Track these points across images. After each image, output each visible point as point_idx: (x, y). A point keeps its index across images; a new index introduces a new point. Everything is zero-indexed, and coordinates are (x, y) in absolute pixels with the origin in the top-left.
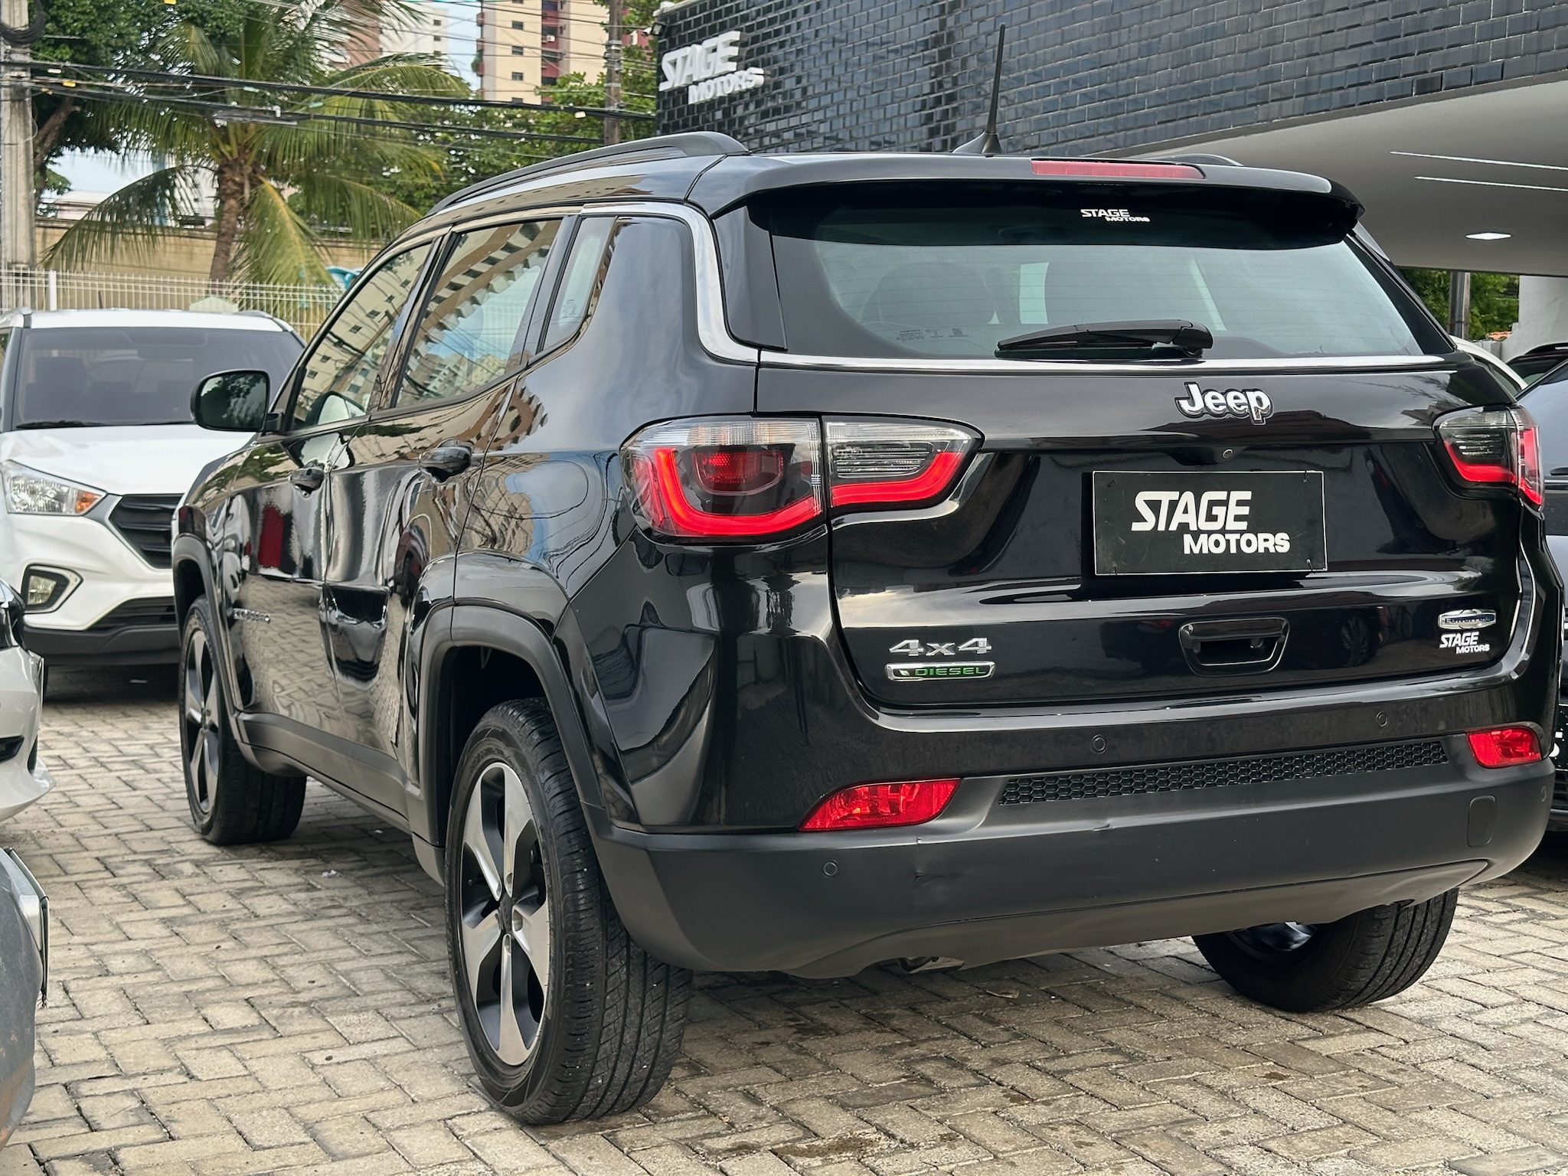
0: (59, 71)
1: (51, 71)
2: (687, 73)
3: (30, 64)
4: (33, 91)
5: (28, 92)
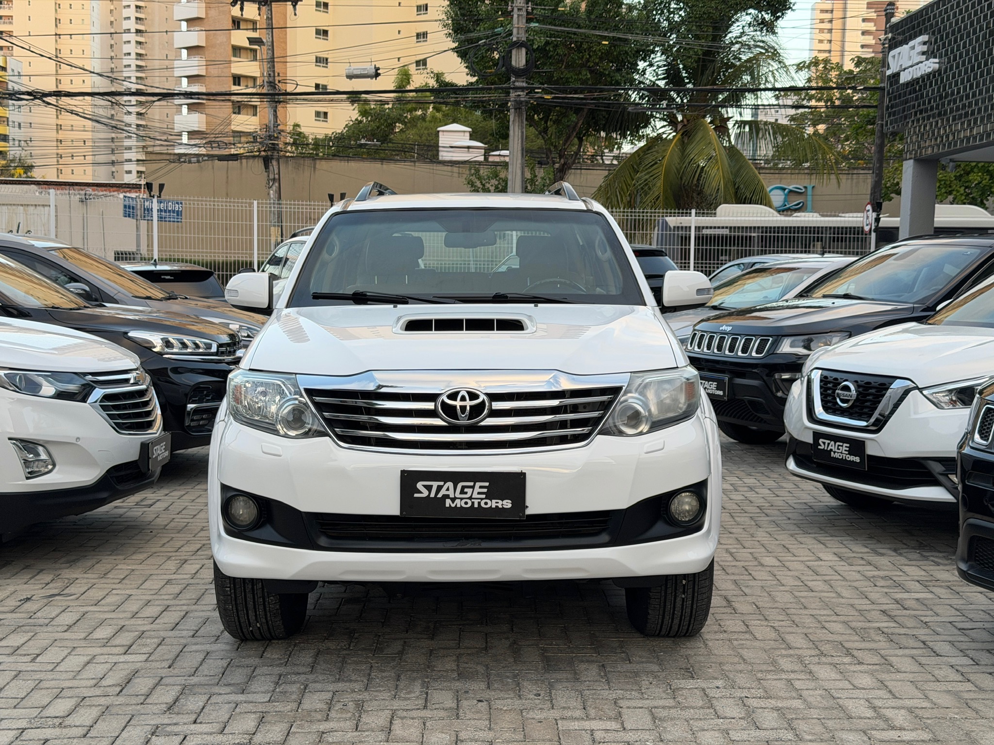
0: (540, 91)
1: (536, 91)
2: (900, 64)
3: (526, 88)
4: (527, 102)
5: (524, 104)
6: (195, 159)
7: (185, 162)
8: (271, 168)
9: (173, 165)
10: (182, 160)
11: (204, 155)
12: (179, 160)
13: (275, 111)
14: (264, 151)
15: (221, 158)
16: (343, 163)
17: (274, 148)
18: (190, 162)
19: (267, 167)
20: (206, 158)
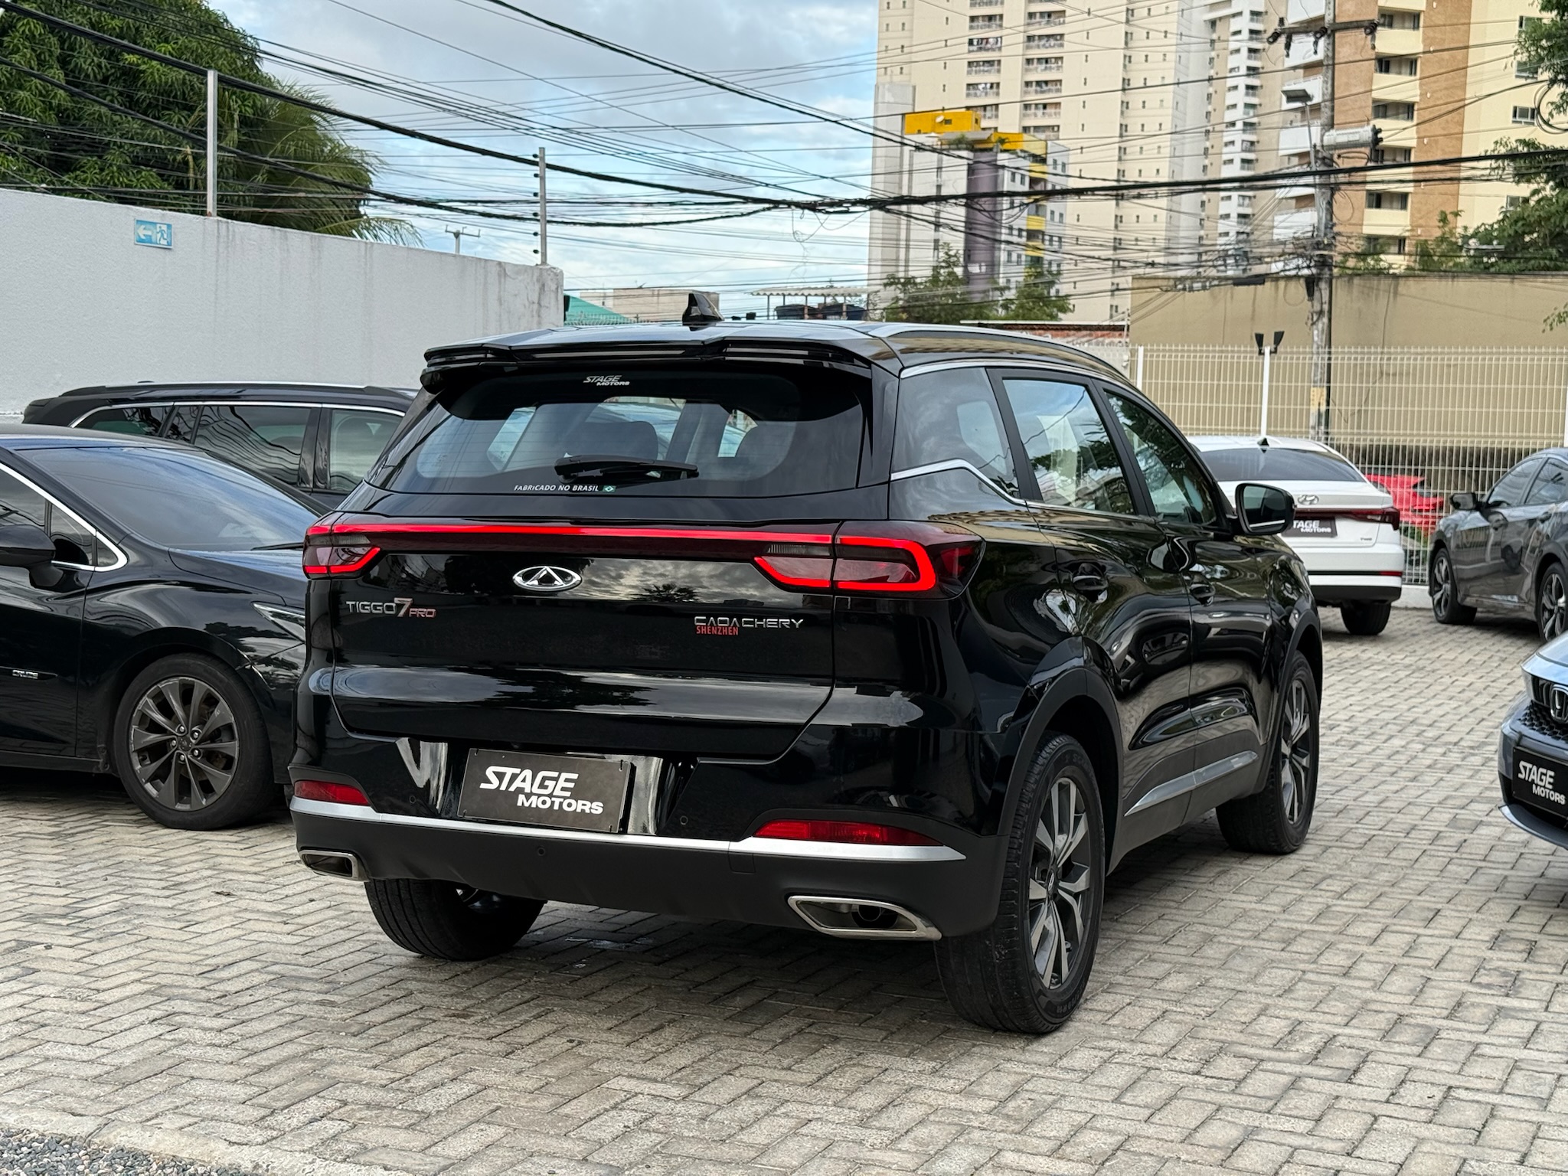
6: (1200, 285)
7: (1184, 289)
8: (1317, 294)
9: (1170, 294)
10: (1180, 286)
11: (1214, 279)
12: (1176, 286)
13: (1330, 204)
14: (1309, 267)
15: (1238, 282)
16: (1444, 282)
17: (1324, 263)
18: (1191, 289)
19: (1310, 294)
20: (1216, 282)
